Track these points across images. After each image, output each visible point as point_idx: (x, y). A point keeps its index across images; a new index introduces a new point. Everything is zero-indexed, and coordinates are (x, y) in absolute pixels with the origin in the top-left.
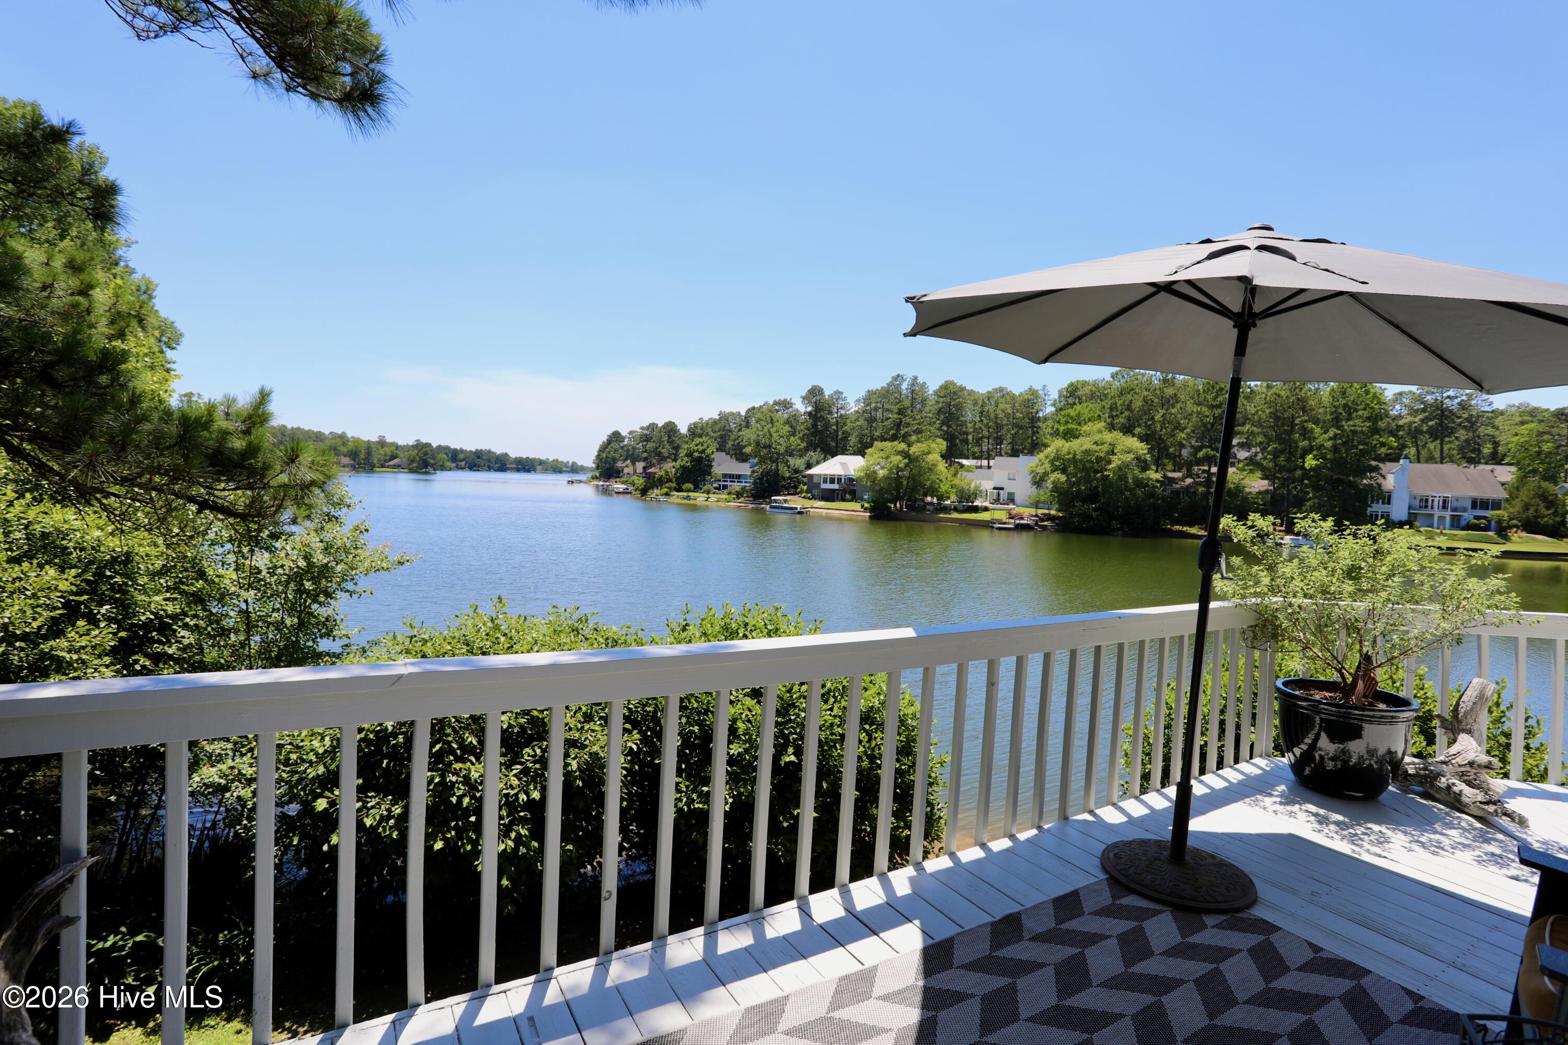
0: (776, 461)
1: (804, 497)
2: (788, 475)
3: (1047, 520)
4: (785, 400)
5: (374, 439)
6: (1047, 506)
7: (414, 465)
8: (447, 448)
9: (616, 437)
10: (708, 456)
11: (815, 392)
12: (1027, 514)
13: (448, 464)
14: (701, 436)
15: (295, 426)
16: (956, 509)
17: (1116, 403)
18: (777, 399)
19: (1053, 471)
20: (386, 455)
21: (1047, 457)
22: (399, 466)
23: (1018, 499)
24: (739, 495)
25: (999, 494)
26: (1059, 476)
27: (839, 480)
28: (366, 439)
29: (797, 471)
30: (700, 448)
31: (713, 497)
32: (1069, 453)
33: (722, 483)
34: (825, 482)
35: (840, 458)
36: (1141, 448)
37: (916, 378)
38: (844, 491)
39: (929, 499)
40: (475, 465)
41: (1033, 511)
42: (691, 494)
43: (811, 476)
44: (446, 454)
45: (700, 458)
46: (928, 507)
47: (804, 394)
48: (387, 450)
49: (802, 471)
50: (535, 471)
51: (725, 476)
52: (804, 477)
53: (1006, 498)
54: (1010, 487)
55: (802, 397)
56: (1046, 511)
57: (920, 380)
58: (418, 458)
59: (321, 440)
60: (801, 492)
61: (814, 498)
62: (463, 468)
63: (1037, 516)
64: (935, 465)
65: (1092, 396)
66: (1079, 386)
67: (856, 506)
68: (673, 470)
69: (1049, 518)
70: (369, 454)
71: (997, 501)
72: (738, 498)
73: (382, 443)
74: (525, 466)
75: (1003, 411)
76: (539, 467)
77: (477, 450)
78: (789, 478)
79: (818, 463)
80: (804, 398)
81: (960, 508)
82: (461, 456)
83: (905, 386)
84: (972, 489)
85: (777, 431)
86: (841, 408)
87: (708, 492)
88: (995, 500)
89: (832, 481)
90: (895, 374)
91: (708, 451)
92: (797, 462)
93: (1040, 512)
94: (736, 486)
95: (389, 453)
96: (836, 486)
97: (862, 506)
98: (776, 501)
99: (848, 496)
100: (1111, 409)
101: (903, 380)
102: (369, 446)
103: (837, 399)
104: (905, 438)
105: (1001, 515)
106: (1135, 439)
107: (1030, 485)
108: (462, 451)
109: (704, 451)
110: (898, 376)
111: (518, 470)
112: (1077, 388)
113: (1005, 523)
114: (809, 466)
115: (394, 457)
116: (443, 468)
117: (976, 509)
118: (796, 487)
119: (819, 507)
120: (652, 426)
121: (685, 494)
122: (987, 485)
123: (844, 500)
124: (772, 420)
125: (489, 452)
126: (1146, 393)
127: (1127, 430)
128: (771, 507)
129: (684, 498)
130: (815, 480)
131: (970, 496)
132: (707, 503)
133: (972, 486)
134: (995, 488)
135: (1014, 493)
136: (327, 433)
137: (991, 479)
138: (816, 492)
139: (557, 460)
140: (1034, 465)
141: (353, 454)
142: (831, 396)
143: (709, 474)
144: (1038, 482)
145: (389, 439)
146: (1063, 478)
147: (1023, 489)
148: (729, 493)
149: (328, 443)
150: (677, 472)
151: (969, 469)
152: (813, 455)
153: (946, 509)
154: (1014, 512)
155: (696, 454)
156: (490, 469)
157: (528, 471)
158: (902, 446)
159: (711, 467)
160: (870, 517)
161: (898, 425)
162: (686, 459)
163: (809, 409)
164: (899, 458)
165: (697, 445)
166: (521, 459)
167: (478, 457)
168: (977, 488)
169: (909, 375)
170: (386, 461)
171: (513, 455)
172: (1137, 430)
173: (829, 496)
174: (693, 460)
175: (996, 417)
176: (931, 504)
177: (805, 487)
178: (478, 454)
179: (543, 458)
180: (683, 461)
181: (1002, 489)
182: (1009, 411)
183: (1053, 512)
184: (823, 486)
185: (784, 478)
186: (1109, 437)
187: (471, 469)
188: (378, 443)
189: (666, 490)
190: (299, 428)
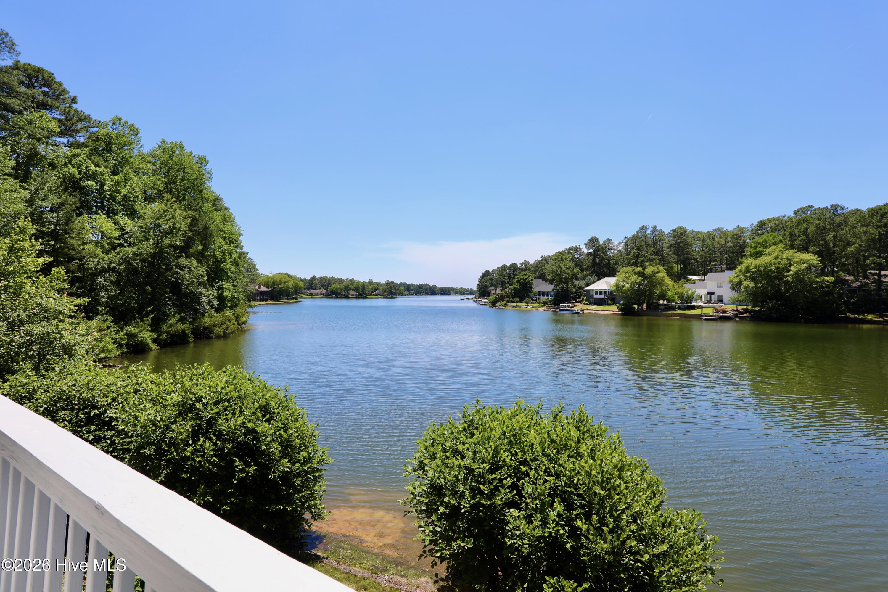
0: (566, 282)
1: (584, 304)
2: (574, 290)
3: (746, 313)
4: (576, 246)
5: (367, 281)
6: (745, 304)
7: (386, 293)
8: (405, 284)
9: (487, 273)
10: (529, 281)
11: (593, 241)
12: (730, 309)
13: (405, 292)
14: (525, 270)
15: (331, 276)
16: (679, 308)
17: (794, 231)
18: (571, 246)
19: (745, 280)
20: (372, 289)
21: (740, 271)
22: (378, 294)
23: (725, 299)
24: (545, 303)
25: (710, 297)
26: (749, 283)
27: (605, 292)
28: (362, 281)
29: (580, 288)
30: (525, 277)
31: (530, 305)
32: (755, 268)
33: (538, 297)
34: (596, 293)
35: (606, 279)
36: (814, 259)
37: (655, 227)
38: (608, 299)
39: (661, 302)
40: (419, 292)
41: (734, 307)
42: (518, 304)
43: (588, 291)
44: (404, 287)
45: (525, 283)
46: (660, 307)
47: (586, 242)
48: (373, 286)
49: (584, 288)
50: (450, 294)
51: (540, 292)
52: (585, 291)
53: (716, 299)
54: (719, 292)
55: (585, 244)
56: (745, 307)
57: (658, 228)
58: (387, 290)
59: (342, 283)
60: (583, 300)
61: (590, 304)
62: (412, 294)
63: (737, 310)
64: (663, 280)
65: (775, 229)
66: (767, 222)
67: (614, 308)
68: (510, 291)
69: (745, 311)
70: (364, 289)
71: (710, 301)
72: (545, 305)
73: (371, 283)
74: (445, 292)
75: (718, 243)
76: (452, 292)
77: (420, 284)
78: (575, 292)
79: (594, 282)
80: (586, 245)
81: (682, 307)
82: (412, 288)
83: (648, 232)
84: (689, 295)
85: (565, 265)
86: (611, 249)
87: (527, 303)
88: (708, 301)
89: (601, 293)
90: (641, 226)
91: (530, 279)
92: (582, 283)
93: (740, 308)
94: (544, 298)
95: (374, 288)
96: (603, 296)
97: (618, 308)
98: (563, 306)
99: (610, 302)
100: (791, 235)
101: (647, 229)
102: (364, 285)
103: (608, 244)
104: (642, 264)
105: (708, 311)
106: (810, 254)
107: (730, 290)
108: (412, 285)
109: (526, 279)
110: (643, 226)
111: (441, 294)
112: (765, 224)
113: (711, 316)
114: (588, 285)
115: (376, 289)
116: (402, 294)
117: (693, 308)
118: (579, 298)
119: (592, 309)
120: (504, 267)
121: (515, 304)
122: (702, 292)
123: (608, 304)
124: (562, 258)
125: (426, 285)
126: (818, 222)
127: (804, 249)
128: (560, 310)
129: (514, 307)
130: (591, 293)
131: (688, 299)
132: (527, 309)
133: (690, 293)
134: (708, 293)
135: (722, 296)
136: (345, 279)
137: (705, 287)
138: (592, 300)
139: (462, 288)
140: (732, 276)
141: (356, 289)
142: (604, 242)
143: (531, 292)
144: (736, 287)
145: (374, 281)
146: (752, 284)
147: (727, 293)
148: (539, 303)
149: (345, 284)
150: (512, 291)
151: (694, 282)
152: (591, 278)
153: (673, 308)
154: (719, 308)
155: (522, 281)
156: (426, 294)
157: (447, 294)
158: (639, 269)
159: (531, 288)
160: (622, 315)
161: (637, 256)
162: (516, 284)
163: (591, 250)
164: (636, 276)
165: (522, 276)
166: (443, 288)
167: (420, 288)
168: (693, 294)
169: (650, 225)
170: (372, 292)
171: (439, 286)
172: (812, 248)
173: (599, 302)
174: (521, 284)
175: (714, 247)
176: (663, 305)
177: (585, 298)
178: (421, 286)
179: (454, 287)
180: (516, 285)
181: (713, 293)
182: (723, 242)
183: (750, 308)
184: (595, 296)
185: (572, 293)
186: (788, 253)
187: (416, 294)
188: (369, 283)
189: (505, 302)
190: (333, 277)
